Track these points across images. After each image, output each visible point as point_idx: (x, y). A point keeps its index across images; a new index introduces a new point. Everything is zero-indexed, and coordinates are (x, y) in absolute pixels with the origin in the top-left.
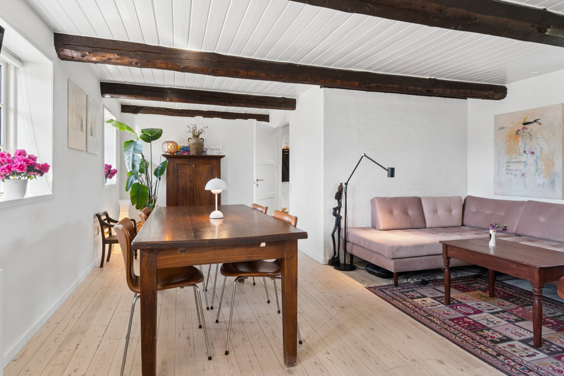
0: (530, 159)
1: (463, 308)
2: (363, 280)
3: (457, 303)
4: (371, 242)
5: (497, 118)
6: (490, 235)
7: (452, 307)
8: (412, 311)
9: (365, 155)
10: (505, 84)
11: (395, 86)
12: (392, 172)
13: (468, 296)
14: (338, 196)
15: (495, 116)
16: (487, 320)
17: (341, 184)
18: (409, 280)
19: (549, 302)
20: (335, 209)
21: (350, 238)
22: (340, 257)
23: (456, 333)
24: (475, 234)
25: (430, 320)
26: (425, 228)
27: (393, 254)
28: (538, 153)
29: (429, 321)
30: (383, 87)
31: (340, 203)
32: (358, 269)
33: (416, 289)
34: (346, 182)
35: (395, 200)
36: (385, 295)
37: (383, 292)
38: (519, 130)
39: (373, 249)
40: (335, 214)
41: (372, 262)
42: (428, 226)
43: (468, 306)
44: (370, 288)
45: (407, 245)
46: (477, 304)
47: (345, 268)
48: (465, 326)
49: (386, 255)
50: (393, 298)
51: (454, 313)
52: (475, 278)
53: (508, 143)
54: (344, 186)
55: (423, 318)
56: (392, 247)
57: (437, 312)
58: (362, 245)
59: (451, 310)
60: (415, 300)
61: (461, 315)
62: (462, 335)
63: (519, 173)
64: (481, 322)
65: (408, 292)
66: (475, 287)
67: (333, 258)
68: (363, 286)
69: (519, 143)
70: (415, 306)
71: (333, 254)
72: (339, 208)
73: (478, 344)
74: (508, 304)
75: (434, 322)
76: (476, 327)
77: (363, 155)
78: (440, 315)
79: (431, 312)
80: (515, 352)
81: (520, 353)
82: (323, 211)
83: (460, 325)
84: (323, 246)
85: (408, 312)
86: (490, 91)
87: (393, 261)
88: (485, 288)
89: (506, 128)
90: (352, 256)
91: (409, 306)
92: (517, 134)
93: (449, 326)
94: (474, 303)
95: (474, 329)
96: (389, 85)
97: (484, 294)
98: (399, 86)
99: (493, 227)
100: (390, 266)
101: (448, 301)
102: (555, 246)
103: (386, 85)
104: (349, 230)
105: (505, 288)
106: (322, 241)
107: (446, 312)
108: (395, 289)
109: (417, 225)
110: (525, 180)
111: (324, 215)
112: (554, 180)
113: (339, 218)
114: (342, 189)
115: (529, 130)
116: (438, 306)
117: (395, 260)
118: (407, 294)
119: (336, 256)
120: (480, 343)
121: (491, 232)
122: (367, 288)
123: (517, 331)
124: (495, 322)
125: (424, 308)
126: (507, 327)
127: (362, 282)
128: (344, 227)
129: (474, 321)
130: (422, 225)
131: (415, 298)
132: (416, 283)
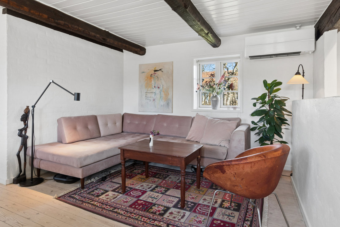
0: (157, 91)
1: (135, 192)
2: (52, 191)
3: (129, 189)
4: (59, 156)
5: (140, 66)
6: (150, 138)
7: (127, 194)
8: (101, 209)
9: (53, 82)
10: (144, 46)
11: (80, 28)
12: (78, 97)
13: (134, 181)
14: (25, 118)
15: (139, 65)
16: (151, 197)
17: (28, 107)
18: (92, 180)
19: (174, 172)
20: (21, 131)
21: (37, 155)
22: (27, 173)
23: (137, 217)
24: (132, 137)
25: (116, 212)
26: (100, 137)
27: (81, 164)
28: (161, 88)
29: (116, 215)
30: (70, 26)
31: (26, 125)
32: (45, 181)
33: (99, 186)
34: (33, 105)
35: (78, 118)
36: (74, 200)
37: (73, 197)
38: (152, 74)
39: (62, 162)
40: (20, 135)
41: (61, 172)
42: (102, 135)
43: (137, 189)
44: (60, 197)
45: (92, 153)
46: (141, 186)
47: (32, 183)
48: (141, 208)
49: (75, 166)
50: (82, 201)
51: (130, 199)
52: (133, 166)
53: (146, 81)
54: (31, 109)
55: (111, 213)
56: (80, 158)
57: (119, 203)
58: (50, 160)
59: (127, 197)
60: (101, 197)
61: (135, 199)
62: (141, 218)
63: (152, 99)
64: (148, 200)
65: (93, 191)
66: (135, 173)
67: (19, 176)
68: (53, 197)
69: (152, 81)
70: (102, 204)
71: (18, 172)
72: (25, 129)
73: (153, 221)
74: (157, 180)
75: (119, 213)
76: (147, 206)
77: (51, 81)
78: (122, 205)
79: (115, 204)
80: (174, 217)
81: (177, 217)
82: (7, 133)
83: (137, 208)
84: (6, 167)
85: (97, 212)
86: (138, 48)
87: (81, 169)
88: (142, 172)
89: (145, 72)
90: (39, 170)
91: (97, 205)
92: (151, 76)
93: (131, 213)
94: (139, 186)
95: (147, 208)
96: (76, 27)
97: (142, 177)
98: (83, 29)
99: (152, 133)
100: (79, 174)
101: (124, 190)
102: (173, 139)
103: (73, 26)
104: (36, 148)
105: (151, 169)
106: (6, 162)
107: (125, 200)
108: (82, 191)
109: (95, 136)
110: (155, 103)
111: (8, 137)
112: (169, 102)
113: (25, 139)
114: (29, 111)
115: (157, 75)
116: (118, 197)
117: (83, 168)
118: (92, 193)
119: (22, 173)
120: (155, 220)
121: (151, 136)
122: (57, 199)
123: (169, 199)
124: (155, 197)
125: (109, 202)
126: (163, 198)
127: (51, 193)
128: (31, 145)
129: (144, 201)
130: (98, 135)
131: (100, 195)
132: (98, 181)
